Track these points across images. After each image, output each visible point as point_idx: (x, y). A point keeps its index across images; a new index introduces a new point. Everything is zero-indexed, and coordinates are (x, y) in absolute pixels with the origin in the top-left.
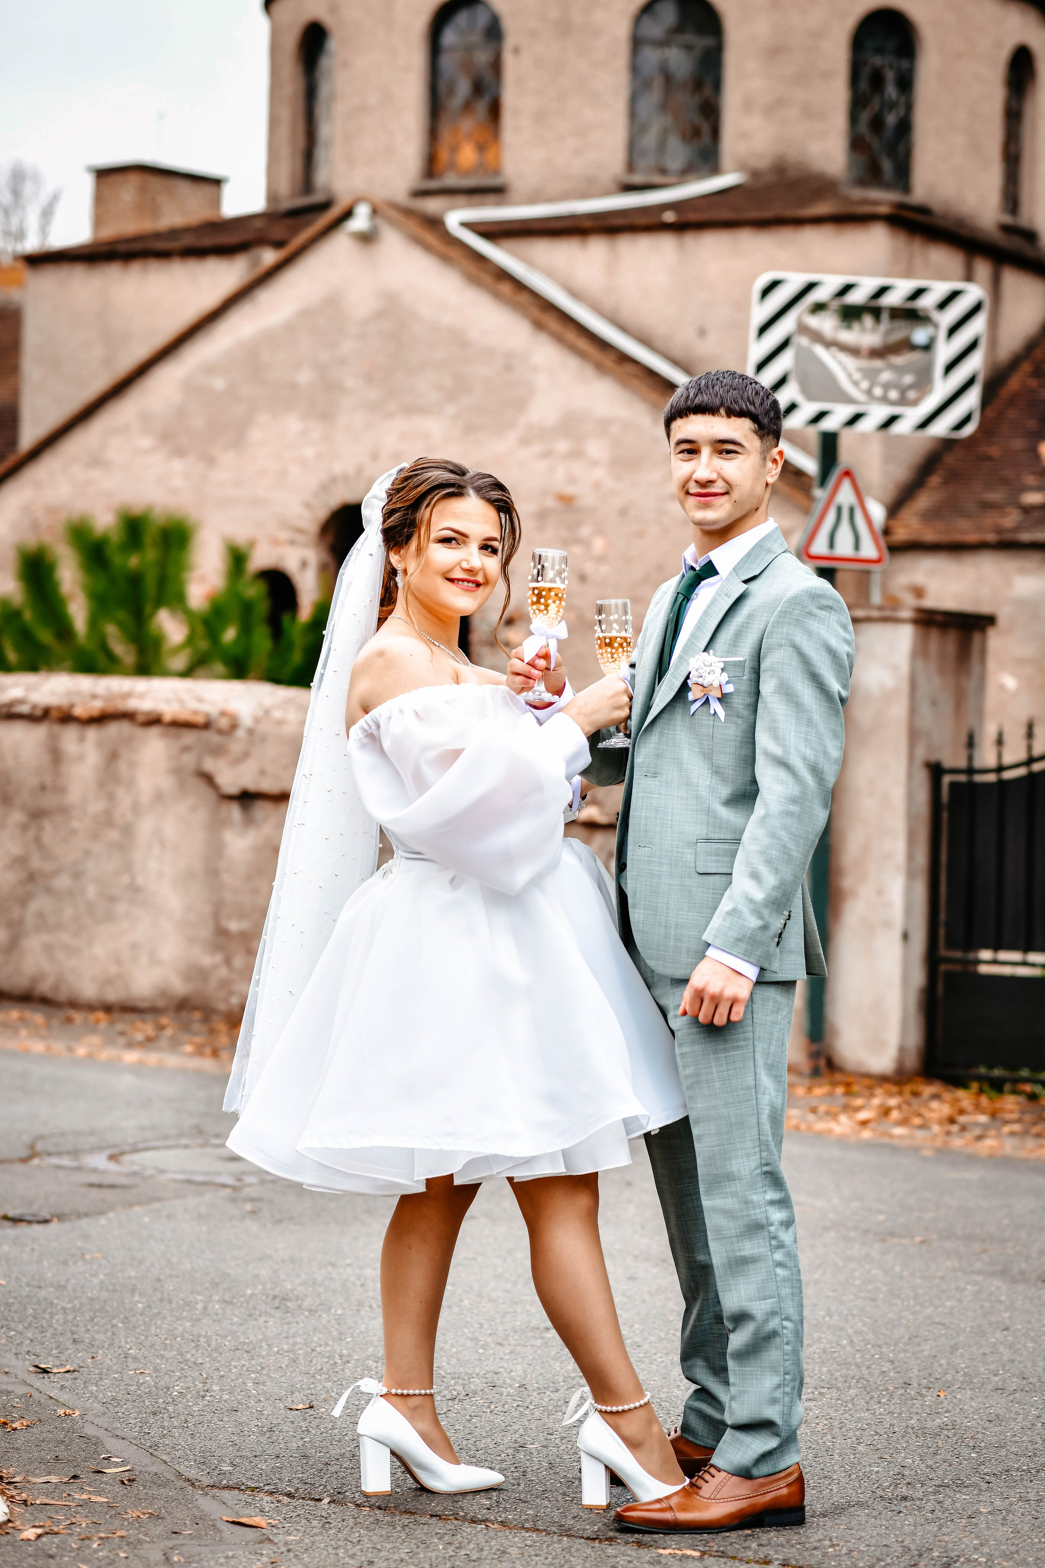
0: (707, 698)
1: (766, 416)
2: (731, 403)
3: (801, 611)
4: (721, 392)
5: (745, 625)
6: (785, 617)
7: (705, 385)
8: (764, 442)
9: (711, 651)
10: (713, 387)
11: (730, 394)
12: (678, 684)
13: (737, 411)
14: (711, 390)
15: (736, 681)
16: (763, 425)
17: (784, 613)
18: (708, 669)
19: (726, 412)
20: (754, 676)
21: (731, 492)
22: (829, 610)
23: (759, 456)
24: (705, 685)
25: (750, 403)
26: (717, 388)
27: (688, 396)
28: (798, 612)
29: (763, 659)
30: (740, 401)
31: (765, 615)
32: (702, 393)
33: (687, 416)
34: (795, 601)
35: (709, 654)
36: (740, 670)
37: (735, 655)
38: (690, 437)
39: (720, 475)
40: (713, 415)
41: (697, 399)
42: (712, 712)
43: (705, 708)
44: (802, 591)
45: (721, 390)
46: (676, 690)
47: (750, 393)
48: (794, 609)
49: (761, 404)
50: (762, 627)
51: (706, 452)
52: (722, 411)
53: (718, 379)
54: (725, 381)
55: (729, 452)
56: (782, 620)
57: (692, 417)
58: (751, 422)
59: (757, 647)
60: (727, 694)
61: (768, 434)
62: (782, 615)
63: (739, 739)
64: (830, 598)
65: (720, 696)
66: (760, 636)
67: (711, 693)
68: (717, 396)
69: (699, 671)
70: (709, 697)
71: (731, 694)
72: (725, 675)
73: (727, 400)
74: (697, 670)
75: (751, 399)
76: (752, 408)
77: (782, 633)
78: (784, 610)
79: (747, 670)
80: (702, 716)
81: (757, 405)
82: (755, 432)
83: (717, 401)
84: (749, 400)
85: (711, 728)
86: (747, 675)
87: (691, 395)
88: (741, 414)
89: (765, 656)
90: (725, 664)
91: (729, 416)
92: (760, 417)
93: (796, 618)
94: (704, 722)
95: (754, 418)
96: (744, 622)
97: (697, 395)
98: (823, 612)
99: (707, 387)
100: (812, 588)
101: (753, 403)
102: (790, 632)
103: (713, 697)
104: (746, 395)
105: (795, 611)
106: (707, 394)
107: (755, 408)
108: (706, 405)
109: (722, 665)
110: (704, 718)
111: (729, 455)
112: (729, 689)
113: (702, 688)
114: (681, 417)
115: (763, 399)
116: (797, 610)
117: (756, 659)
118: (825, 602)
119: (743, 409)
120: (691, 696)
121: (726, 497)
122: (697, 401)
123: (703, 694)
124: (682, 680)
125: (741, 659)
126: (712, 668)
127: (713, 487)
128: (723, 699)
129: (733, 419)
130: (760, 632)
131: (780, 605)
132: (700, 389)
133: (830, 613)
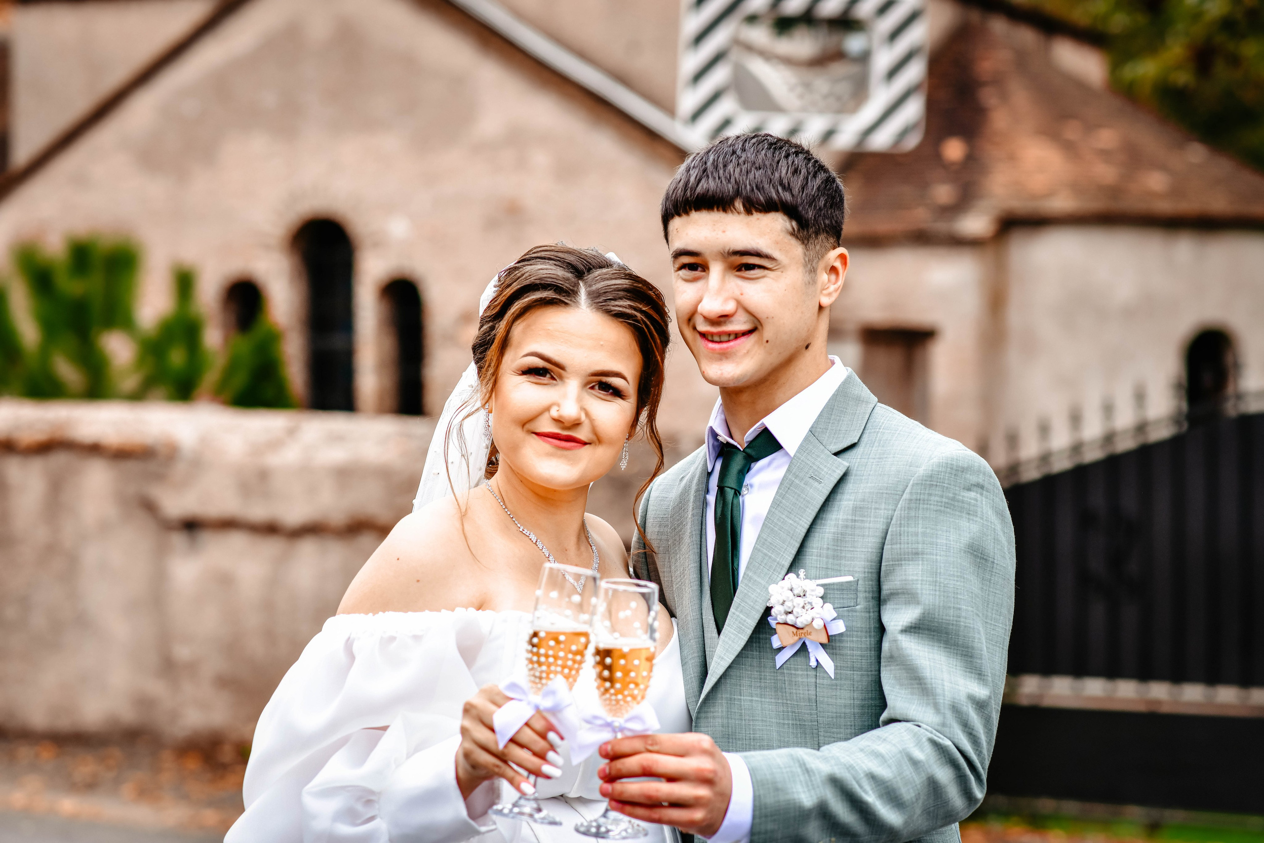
0: (804, 643)
1: (810, 206)
2: (753, 190)
3: (942, 497)
4: (737, 175)
5: (850, 524)
6: (917, 509)
7: (713, 163)
8: (811, 246)
9: (802, 572)
10: (725, 166)
11: (751, 176)
12: (752, 623)
13: (761, 204)
14: (721, 172)
15: (846, 614)
16: (807, 221)
17: (916, 502)
18: (801, 601)
19: (744, 206)
20: (872, 604)
21: (759, 327)
22: (980, 490)
23: (801, 269)
24: (799, 625)
25: (784, 188)
26: (730, 167)
27: (689, 180)
28: (937, 498)
29: (887, 575)
30: (766, 186)
31: (883, 506)
32: (708, 176)
33: (687, 213)
34: (931, 481)
35: (798, 576)
36: (852, 596)
37: (839, 573)
38: (692, 247)
39: (740, 304)
40: (725, 211)
41: (700, 185)
42: (813, 663)
43: (800, 659)
44: (939, 465)
45: (738, 170)
46: (749, 632)
47: (784, 172)
48: (930, 495)
49: (803, 188)
50: (881, 526)
51: (716, 269)
52: (739, 204)
53: (734, 152)
54: (744, 156)
55: (750, 267)
56: (913, 514)
57: (694, 215)
58: (785, 218)
59: (875, 558)
60: (832, 636)
61: (817, 233)
62: (913, 505)
63: (857, 702)
64: (979, 471)
65: (825, 640)
66: (879, 540)
67: (809, 636)
68: (729, 181)
69: (786, 603)
70: (807, 643)
71: (841, 635)
72: (829, 606)
73: (746, 186)
74: (783, 604)
75: (785, 181)
76: (787, 196)
77: (917, 534)
78: (914, 497)
79: (861, 595)
80: (796, 670)
81: (796, 190)
82: (793, 234)
83: (730, 188)
84: (781, 184)
85: (813, 688)
86: (863, 603)
87: (692, 179)
88: (769, 207)
89: (890, 573)
90: (825, 589)
91: (749, 212)
92: (800, 208)
93: (935, 508)
94: (800, 679)
95: (790, 211)
96: (847, 520)
97: (700, 180)
98: (972, 494)
99: (716, 167)
100: (952, 459)
101: (787, 188)
102: (928, 531)
103: (812, 642)
104: (777, 175)
105: (932, 498)
106: (715, 178)
107: (793, 196)
108: (713, 196)
109: (821, 591)
110: (800, 672)
111: (752, 272)
112: (839, 627)
113: (795, 630)
114: (679, 215)
115: (806, 179)
116: (936, 495)
117: (875, 576)
118: (973, 479)
119: (771, 198)
120: (776, 642)
121: (753, 338)
122: (699, 189)
123: (796, 638)
124: (758, 616)
125: (850, 578)
126: (808, 598)
127: (731, 322)
128: (831, 644)
129: (756, 216)
130: (879, 534)
131: (908, 490)
132: (705, 170)
133: (982, 494)
